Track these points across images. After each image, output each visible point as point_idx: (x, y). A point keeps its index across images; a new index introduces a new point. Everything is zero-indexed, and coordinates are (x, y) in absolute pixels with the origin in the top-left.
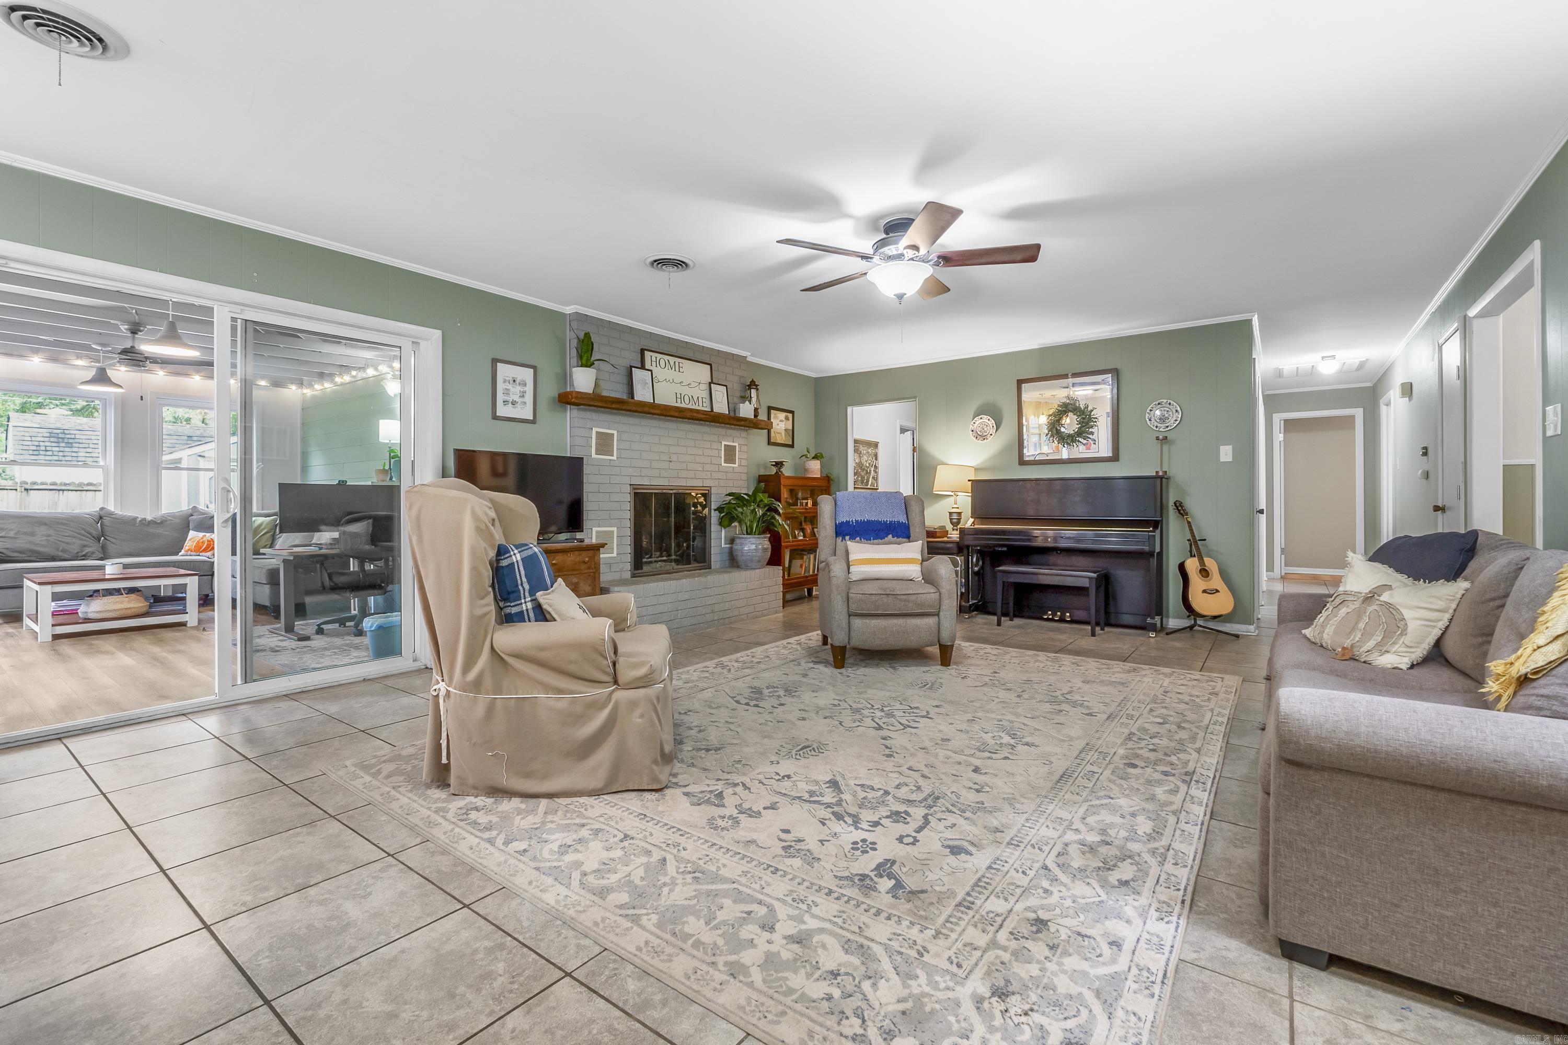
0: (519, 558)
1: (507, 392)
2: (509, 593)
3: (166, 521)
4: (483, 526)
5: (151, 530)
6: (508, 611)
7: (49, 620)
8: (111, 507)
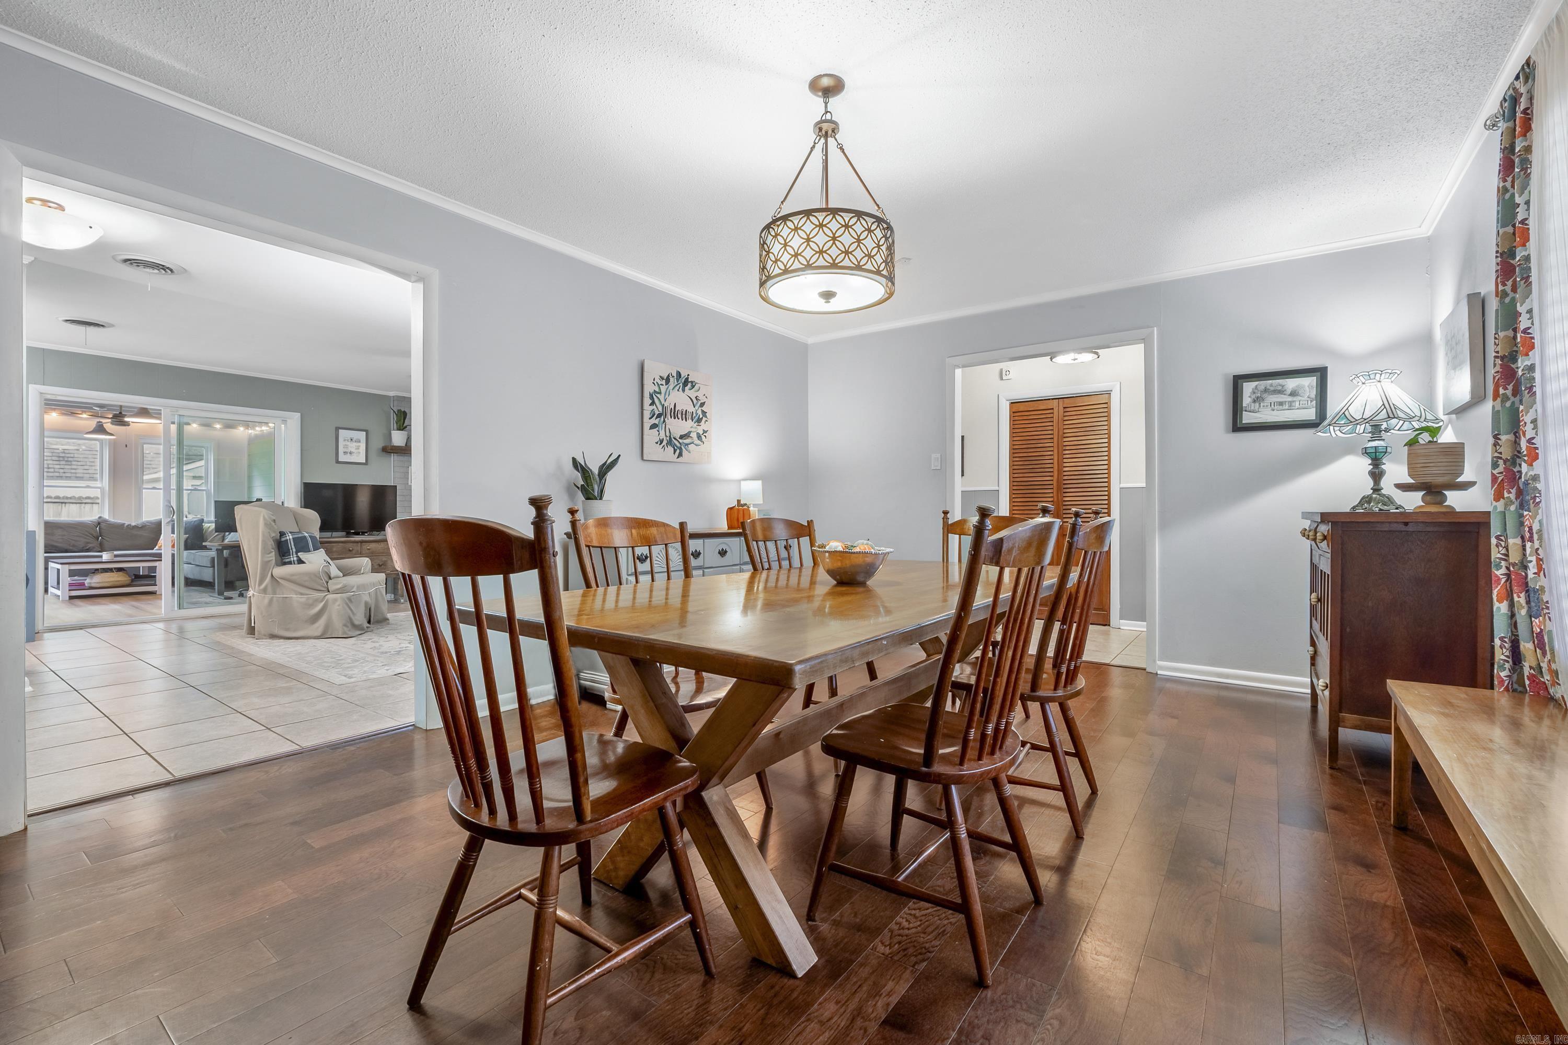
0: (291, 537)
1: (346, 446)
2: (285, 553)
3: (146, 526)
4: (269, 523)
5: (135, 532)
6: (284, 561)
7: (67, 588)
8: (106, 516)
